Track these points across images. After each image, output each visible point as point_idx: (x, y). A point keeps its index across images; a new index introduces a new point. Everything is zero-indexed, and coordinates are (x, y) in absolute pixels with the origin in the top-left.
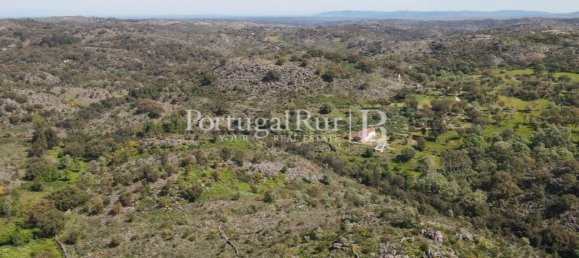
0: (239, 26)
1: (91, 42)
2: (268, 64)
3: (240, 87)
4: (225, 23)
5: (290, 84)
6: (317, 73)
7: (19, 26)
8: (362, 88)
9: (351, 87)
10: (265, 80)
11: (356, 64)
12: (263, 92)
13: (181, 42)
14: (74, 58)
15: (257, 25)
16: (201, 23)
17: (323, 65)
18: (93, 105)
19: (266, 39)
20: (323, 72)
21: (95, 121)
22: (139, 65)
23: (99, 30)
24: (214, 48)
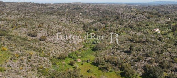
0: (124, 6)
1: (86, 9)
2: (134, 14)
3: (126, 19)
4: (119, 5)
5: (139, 19)
6: (146, 17)
7: (67, 5)
8: (158, 21)
9: (155, 21)
10: (132, 18)
11: (157, 15)
12: (132, 21)
13: (109, 9)
14: (82, 13)
15: (129, 6)
16: (113, 5)
17: (148, 15)
18: (91, 22)
19: (132, 9)
20: (148, 16)
21: (93, 25)
22: (98, 15)
23: (87, 6)
24: (117, 11)
